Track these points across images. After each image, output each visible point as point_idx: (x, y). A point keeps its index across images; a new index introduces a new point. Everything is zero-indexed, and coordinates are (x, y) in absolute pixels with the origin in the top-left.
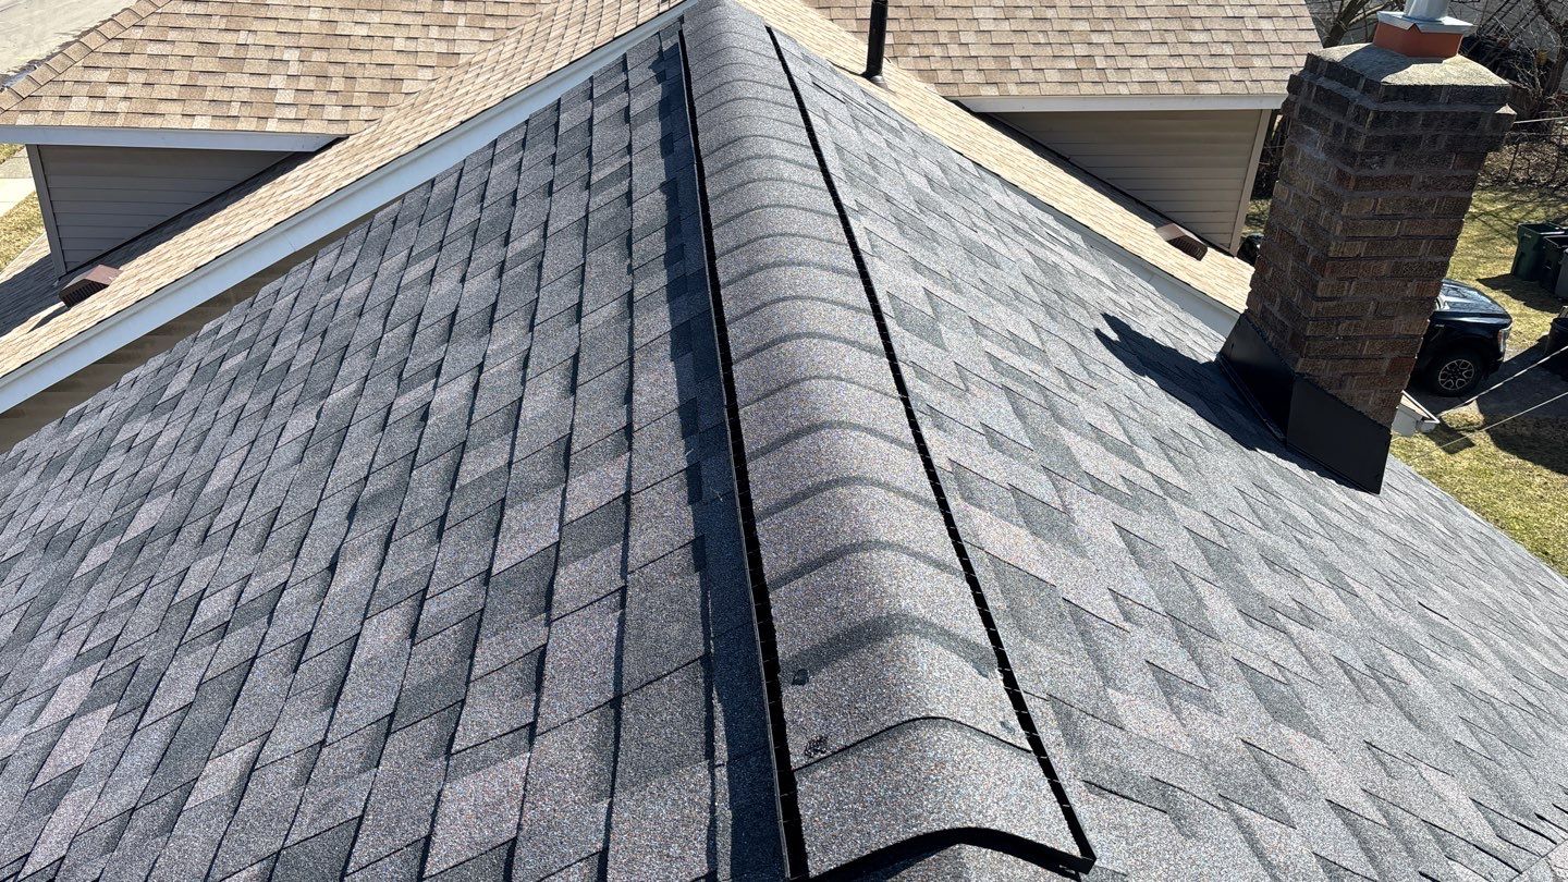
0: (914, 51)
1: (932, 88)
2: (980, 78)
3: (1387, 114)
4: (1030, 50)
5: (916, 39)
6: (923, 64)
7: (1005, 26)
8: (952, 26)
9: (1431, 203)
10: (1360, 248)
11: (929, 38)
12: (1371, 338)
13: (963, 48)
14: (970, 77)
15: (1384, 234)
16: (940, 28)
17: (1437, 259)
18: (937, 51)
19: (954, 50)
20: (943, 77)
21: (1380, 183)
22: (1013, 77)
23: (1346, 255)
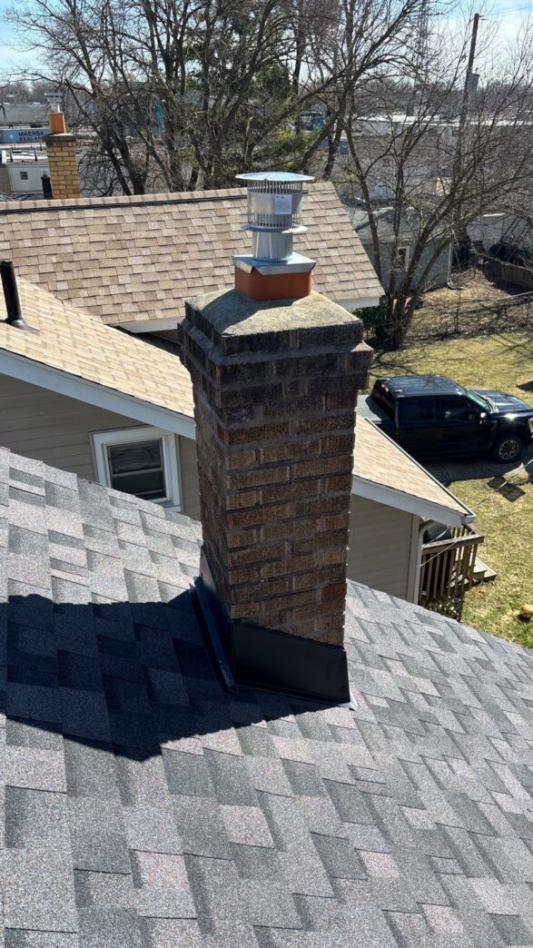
0: (85, 293)
1: (97, 319)
2: (134, 308)
3: (235, 368)
4: (171, 285)
5: (85, 284)
6: (91, 302)
7: (152, 269)
8: (113, 272)
9: (314, 445)
10: (257, 497)
11: (96, 282)
12: (296, 574)
13: (121, 287)
14: (128, 308)
15: (276, 480)
16: (103, 274)
17: (338, 494)
18: (102, 292)
19: (114, 290)
20: (106, 310)
21: (255, 434)
22: (159, 305)
23: (245, 505)
